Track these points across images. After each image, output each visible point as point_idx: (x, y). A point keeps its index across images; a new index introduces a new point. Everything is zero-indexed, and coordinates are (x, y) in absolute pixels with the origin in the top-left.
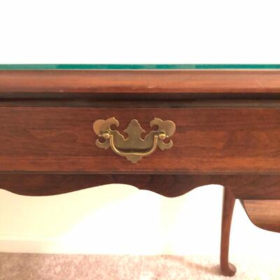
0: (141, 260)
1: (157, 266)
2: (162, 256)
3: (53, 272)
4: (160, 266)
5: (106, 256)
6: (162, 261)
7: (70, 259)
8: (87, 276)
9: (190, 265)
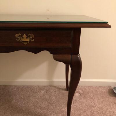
0: (42, 87)
1: (47, 89)
2: (49, 86)
3: (13, 90)
4: (48, 88)
5: (31, 86)
6: (49, 87)
7: (19, 87)
8: (24, 91)
9: (58, 88)
